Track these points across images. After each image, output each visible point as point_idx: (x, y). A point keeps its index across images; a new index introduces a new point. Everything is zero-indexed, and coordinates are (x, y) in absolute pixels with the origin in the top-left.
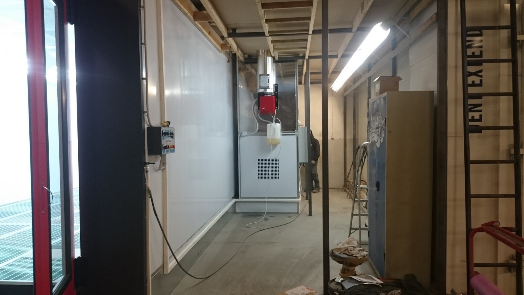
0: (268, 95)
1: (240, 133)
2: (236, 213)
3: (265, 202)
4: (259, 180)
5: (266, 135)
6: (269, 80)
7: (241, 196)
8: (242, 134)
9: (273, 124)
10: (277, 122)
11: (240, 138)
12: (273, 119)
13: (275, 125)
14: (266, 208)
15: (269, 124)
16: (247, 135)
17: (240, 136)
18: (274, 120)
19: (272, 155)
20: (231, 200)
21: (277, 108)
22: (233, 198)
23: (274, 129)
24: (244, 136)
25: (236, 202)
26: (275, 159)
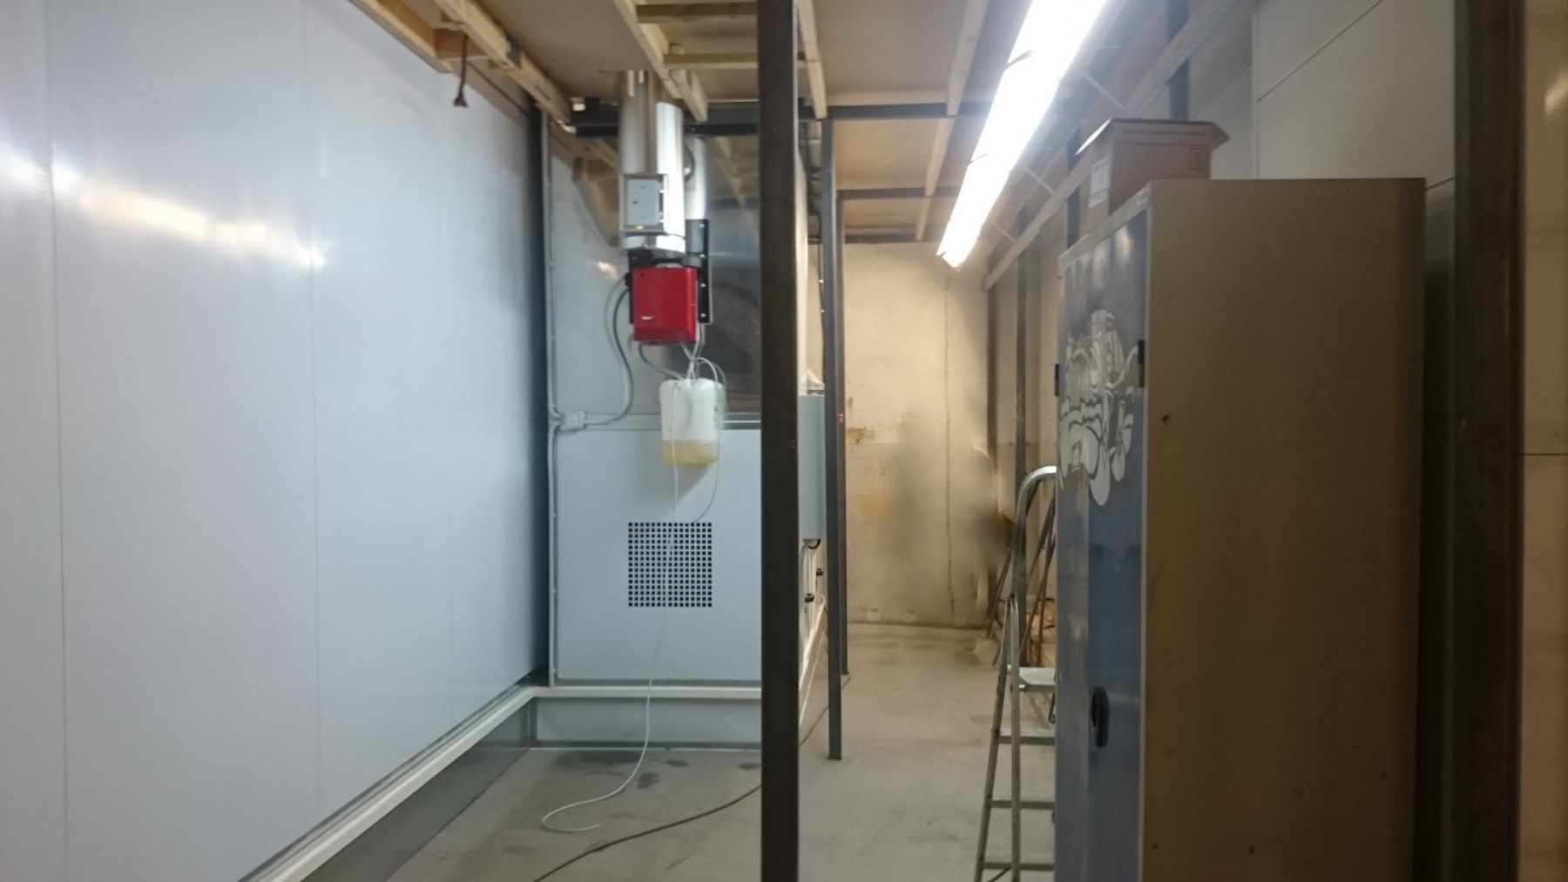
0: (670, 266)
1: (557, 415)
2: (538, 744)
3: (642, 700)
4: (633, 607)
5: (659, 429)
6: (661, 196)
7: (560, 676)
8: (563, 423)
9: (687, 383)
10: (704, 372)
11: (555, 440)
12: (688, 361)
13: (693, 384)
14: (649, 725)
15: (671, 382)
16: (585, 426)
17: (557, 430)
18: (692, 366)
19: (684, 511)
20: (517, 690)
21: (706, 320)
22: (522, 683)
23: (689, 404)
24: (574, 430)
25: (534, 702)
26: (698, 525)
